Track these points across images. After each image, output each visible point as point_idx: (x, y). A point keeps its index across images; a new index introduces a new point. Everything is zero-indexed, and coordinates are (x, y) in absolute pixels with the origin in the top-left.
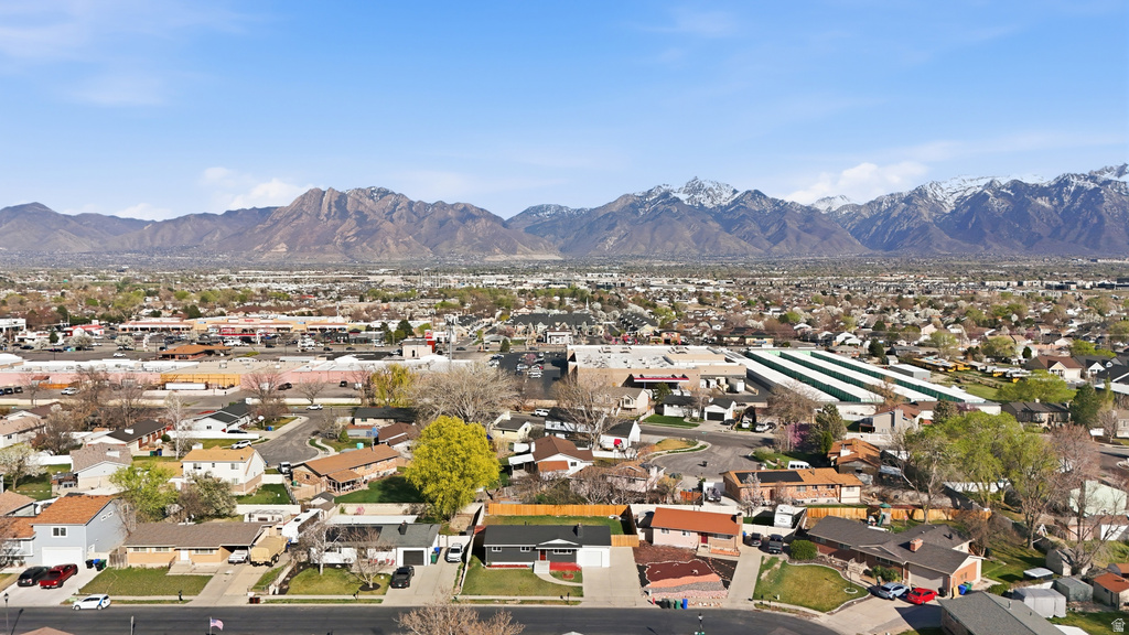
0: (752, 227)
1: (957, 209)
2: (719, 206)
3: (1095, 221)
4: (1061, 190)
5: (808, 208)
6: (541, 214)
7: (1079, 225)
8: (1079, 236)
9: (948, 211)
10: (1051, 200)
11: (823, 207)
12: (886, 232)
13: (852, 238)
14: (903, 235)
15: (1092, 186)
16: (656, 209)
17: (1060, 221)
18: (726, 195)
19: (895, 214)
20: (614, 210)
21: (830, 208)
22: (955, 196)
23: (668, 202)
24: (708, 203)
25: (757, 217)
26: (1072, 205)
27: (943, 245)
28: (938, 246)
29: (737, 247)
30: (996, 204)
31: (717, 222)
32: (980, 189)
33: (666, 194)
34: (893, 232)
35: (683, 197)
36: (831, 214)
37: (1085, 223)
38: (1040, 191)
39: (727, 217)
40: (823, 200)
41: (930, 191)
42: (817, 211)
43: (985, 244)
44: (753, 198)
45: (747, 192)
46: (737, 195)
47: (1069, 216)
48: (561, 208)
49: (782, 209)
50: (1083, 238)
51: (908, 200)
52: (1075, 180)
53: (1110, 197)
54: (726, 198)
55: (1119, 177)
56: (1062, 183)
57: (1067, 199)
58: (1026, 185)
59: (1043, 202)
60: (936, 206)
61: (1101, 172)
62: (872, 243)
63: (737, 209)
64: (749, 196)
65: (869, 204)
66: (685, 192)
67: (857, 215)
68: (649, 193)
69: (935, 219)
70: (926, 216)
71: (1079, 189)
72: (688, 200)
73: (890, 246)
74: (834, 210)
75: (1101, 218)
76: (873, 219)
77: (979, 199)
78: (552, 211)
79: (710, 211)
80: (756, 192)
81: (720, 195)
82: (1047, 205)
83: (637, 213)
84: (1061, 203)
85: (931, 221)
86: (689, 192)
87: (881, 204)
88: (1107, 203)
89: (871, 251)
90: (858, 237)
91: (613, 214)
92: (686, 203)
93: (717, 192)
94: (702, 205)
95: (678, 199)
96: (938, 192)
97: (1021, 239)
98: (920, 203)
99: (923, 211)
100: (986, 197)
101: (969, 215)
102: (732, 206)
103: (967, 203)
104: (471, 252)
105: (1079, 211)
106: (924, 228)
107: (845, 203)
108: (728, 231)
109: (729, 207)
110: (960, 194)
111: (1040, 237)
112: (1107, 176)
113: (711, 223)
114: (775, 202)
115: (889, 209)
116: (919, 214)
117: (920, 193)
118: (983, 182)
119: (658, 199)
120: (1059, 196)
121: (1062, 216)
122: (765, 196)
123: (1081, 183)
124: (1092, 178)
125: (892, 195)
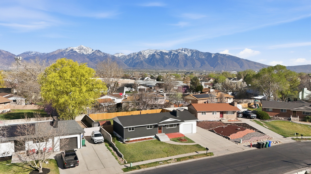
0: (98, 60)
1: (149, 58)
2: (88, 54)
3: (177, 61)
4: (170, 54)
5: (113, 56)
6: (29, 54)
7: (174, 62)
8: (174, 65)
9: (147, 58)
10: (169, 56)
11: (116, 56)
12: (133, 63)
13: (125, 64)
14: (137, 63)
15: (177, 53)
16: (69, 54)
17: (171, 61)
18: (91, 51)
19: (135, 58)
20: (56, 54)
21: (118, 56)
22: (148, 54)
23: (73, 52)
24: (85, 53)
25: (100, 57)
26: (173, 57)
27: (146, 66)
28: (145, 66)
29: (94, 66)
30: (157, 56)
31: (88, 58)
32: (154, 53)
33: (72, 50)
34: (134, 63)
35: (77, 51)
36: (118, 57)
37: (175, 62)
38: (166, 54)
39: (90, 57)
40: (116, 54)
41: (142, 53)
42: (115, 56)
43: (155, 66)
44: (98, 52)
45: (96, 50)
46: (93, 51)
47: (172, 60)
48: (37, 52)
49: (106, 56)
50: (175, 65)
51: (138, 55)
52: (173, 52)
53: (180, 55)
54: (90, 52)
55: (182, 51)
56: (171, 52)
57: (172, 56)
58: (163, 52)
59: (167, 56)
60: (144, 57)
61: (178, 50)
62: (129, 65)
63: (94, 55)
64: (97, 52)
65: (128, 55)
66: (78, 49)
67: (125, 58)
68: (67, 49)
69: (144, 60)
70: (142, 59)
71: (174, 54)
72: (79, 52)
73: (134, 66)
74: (119, 56)
75: (179, 60)
76: (129, 59)
77: (153, 55)
78: (34, 53)
79: (86, 55)
80: (99, 50)
81: (88, 51)
82: (168, 57)
83: (63, 55)
84: (171, 57)
85: (143, 60)
86: (79, 50)
87: (131, 55)
88: (180, 57)
89: (129, 67)
90: (126, 64)
91: (55, 55)
92: (78, 52)
93: (87, 50)
94: (83, 53)
95: (76, 51)
96: (144, 53)
97: (163, 65)
98: (140, 55)
99: (141, 58)
100: (155, 55)
101: (152, 59)
102: (92, 54)
103: (151, 56)
104: (4, 66)
105: (174, 59)
106: (142, 62)
107: (122, 55)
108: (91, 61)
109: (91, 54)
110: (149, 54)
111: (167, 65)
112: (179, 51)
113: (86, 59)
114: (104, 53)
115: (133, 57)
116: (140, 58)
117: (140, 53)
118: (154, 51)
119: (70, 51)
120: (170, 55)
121: (171, 60)
122: (101, 52)
123: (174, 52)
124: (177, 51)
125: (134, 53)
